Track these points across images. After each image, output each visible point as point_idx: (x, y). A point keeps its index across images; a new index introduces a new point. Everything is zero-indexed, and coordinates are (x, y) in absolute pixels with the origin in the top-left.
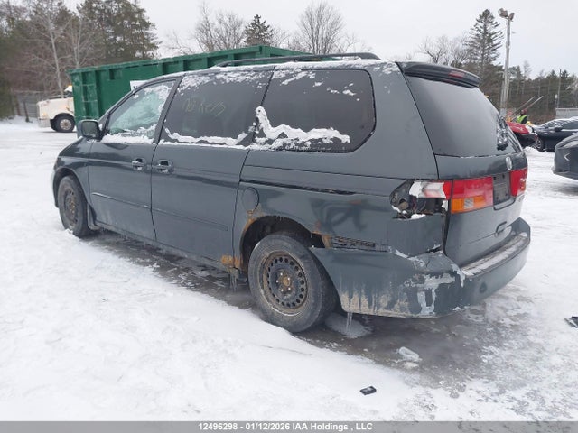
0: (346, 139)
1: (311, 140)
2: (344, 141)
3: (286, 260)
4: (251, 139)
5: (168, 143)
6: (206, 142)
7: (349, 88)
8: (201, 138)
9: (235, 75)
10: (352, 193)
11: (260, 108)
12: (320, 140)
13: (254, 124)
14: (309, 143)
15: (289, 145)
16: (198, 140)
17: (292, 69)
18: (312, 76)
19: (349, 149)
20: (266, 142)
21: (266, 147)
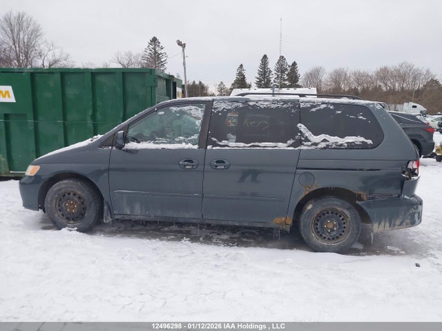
0: (370, 142)
1: (347, 143)
2: (369, 143)
3: (332, 213)
4: (299, 143)
5: (218, 148)
6: (258, 146)
7: (361, 115)
8: (251, 144)
9: (266, 103)
10: (378, 170)
11: (299, 125)
12: (353, 142)
13: (299, 134)
14: (346, 145)
15: (331, 146)
16: (249, 145)
17: (314, 102)
18: (332, 107)
19: (373, 147)
20: (312, 144)
21: (313, 147)
